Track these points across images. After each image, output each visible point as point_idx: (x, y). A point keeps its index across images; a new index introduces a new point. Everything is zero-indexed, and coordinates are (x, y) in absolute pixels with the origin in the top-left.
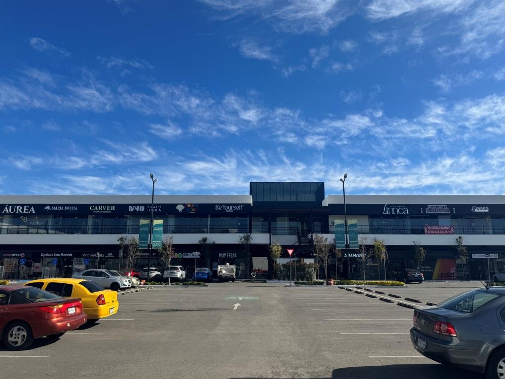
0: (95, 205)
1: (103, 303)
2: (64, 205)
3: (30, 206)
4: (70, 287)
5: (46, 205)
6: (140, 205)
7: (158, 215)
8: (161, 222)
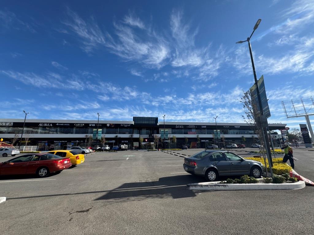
0: (77, 123)
1: (79, 159)
2: (64, 123)
3: (50, 123)
4: (65, 153)
5: (57, 123)
6: (93, 124)
7: (100, 128)
8: (101, 130)
